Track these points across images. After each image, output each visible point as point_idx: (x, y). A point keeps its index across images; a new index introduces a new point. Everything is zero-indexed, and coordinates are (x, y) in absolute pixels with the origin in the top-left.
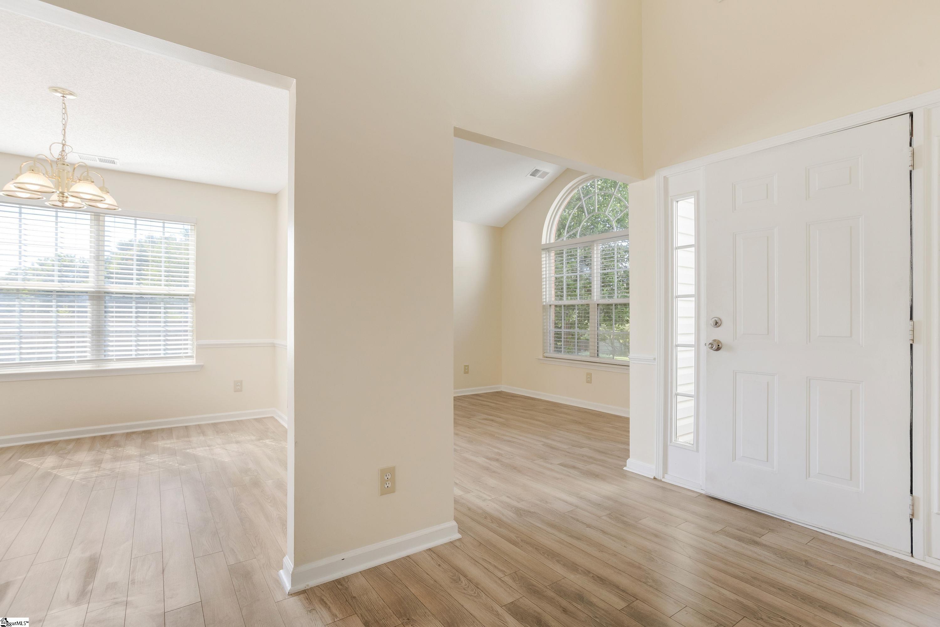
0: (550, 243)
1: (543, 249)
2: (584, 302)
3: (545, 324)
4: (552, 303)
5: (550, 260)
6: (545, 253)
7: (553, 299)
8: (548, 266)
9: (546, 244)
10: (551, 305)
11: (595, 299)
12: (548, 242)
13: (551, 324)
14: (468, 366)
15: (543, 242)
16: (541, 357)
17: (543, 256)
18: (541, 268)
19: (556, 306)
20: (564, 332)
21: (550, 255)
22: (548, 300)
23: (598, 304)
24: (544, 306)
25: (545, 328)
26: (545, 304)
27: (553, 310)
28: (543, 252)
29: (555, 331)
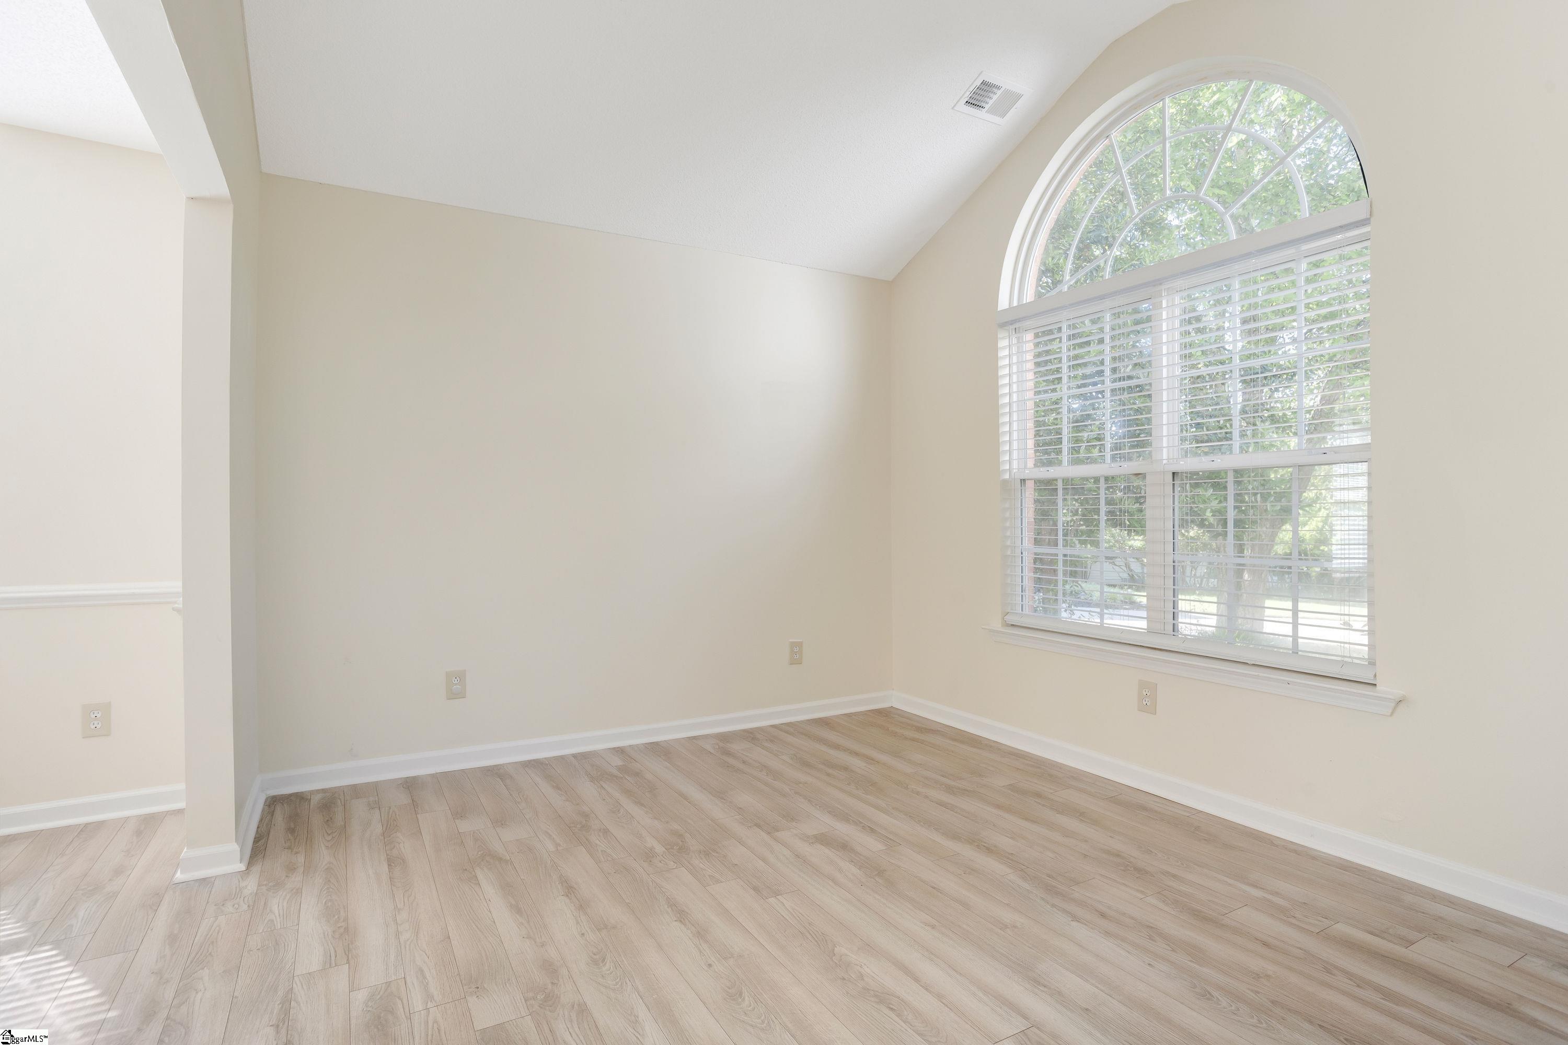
0: (1020, 306)
1: (1003, 325)
2: (1127, 467)
3: (1008, 534)
4: (1027, 474)
5: (1020, 352)
6: (1007, 335)
7: (1030, 464)
8: (1015, 369)
9: (1011, 309)
10: (1024, 480)
11: (1165, 457)
12: (1015, 304)
13: (1026, 533)
14: (800, 644)
15: (1003, 303)
16: (997, 625)
17: (1003, 343)
18: (996, 368)
19: (1038, 482)
20: (1065, 555)
21: (1022, 340)
22: (1015, 465)
23: (1174, 473)
24: (1005, 482)
25: (1008, 543)
26: (1007, 476)
27: (1030, 494)
28: (1002, 334)
29: (1036, 554)
